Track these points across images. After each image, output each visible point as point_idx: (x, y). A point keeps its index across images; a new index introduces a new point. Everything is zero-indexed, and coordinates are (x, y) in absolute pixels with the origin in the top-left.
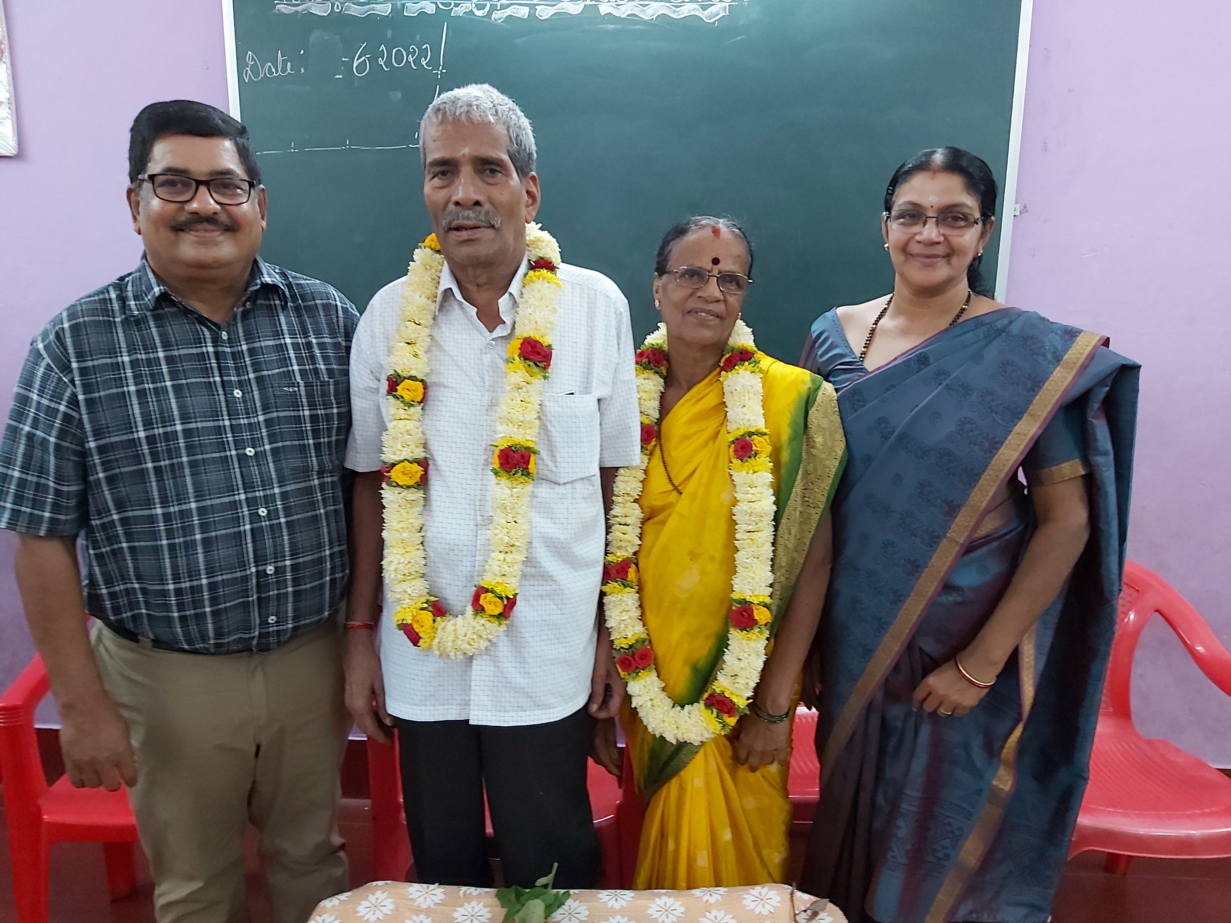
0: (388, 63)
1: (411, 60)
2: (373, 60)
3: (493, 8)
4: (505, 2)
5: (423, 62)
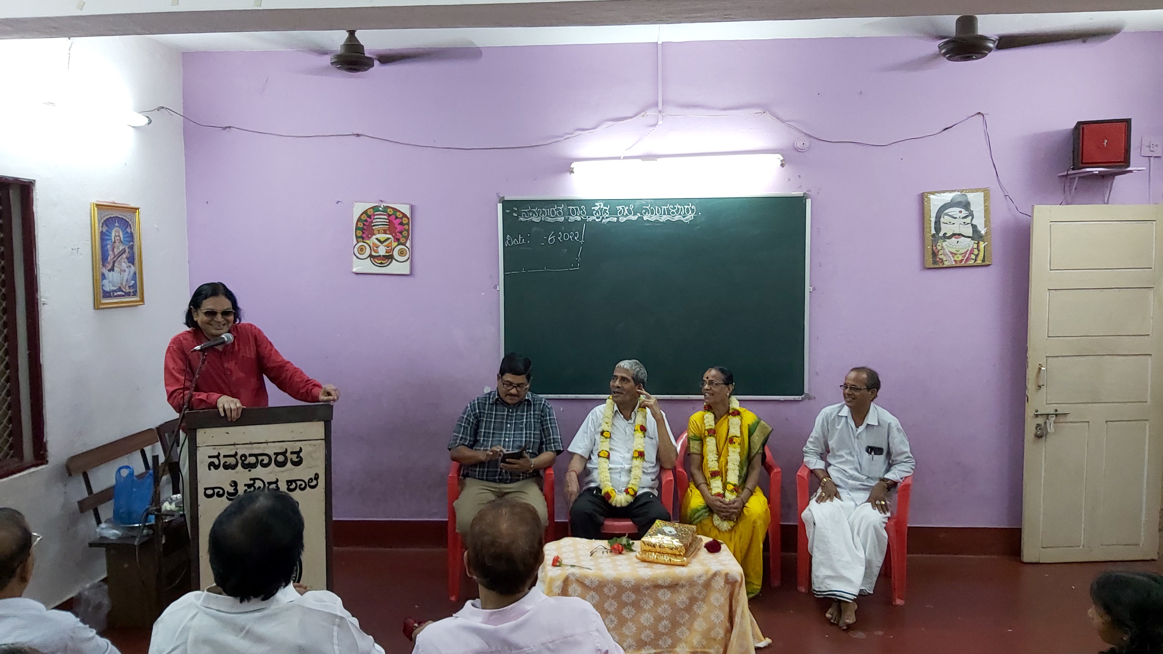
0: (562, 239)
1: (571, 237)
2: (556, 238)
3: (603, 218)
4: (607, 216)
5: (576, 238)
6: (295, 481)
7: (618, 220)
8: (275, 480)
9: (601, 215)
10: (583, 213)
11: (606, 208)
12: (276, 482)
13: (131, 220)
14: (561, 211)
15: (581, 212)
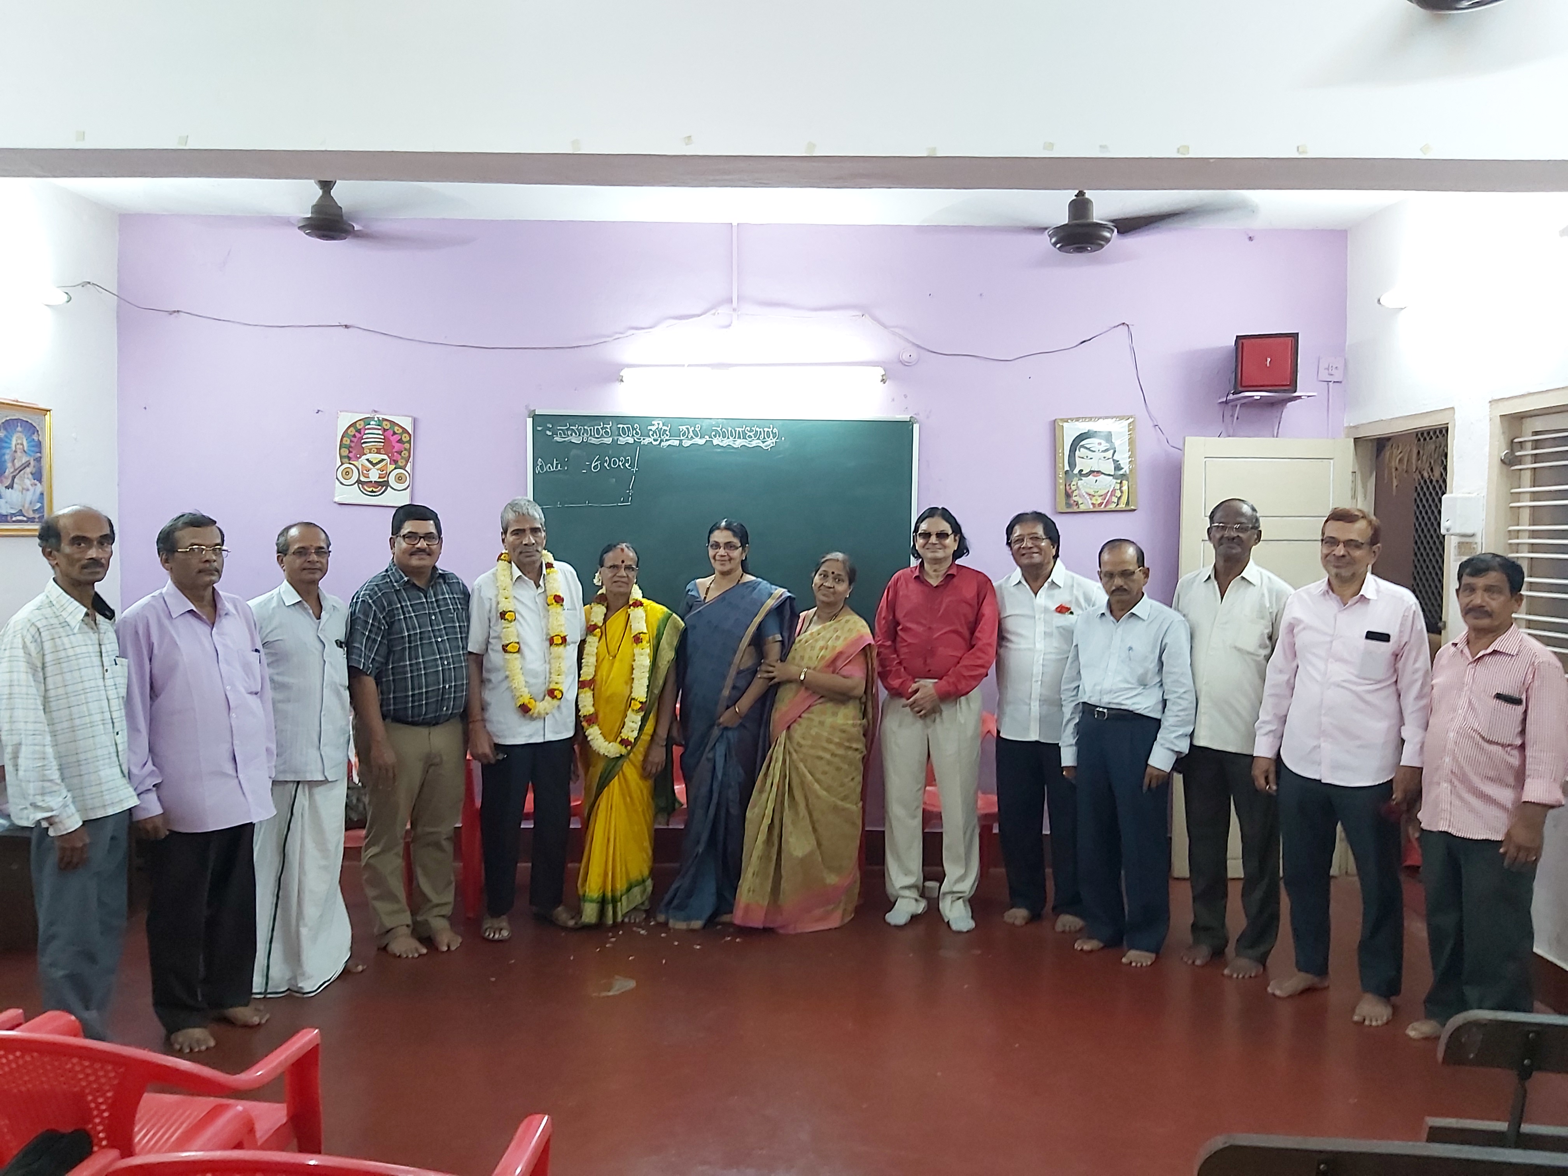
0: (609, 465)
1: (621, 464)
2: (602, 464)
3: (662, 441)
4: (667, 438)
5: (627, 465)
7: (680, 444)
9: (660, 437)
11: (665, 428)
13: (39, 425)
14: (609, 430)
15: (634, 432)
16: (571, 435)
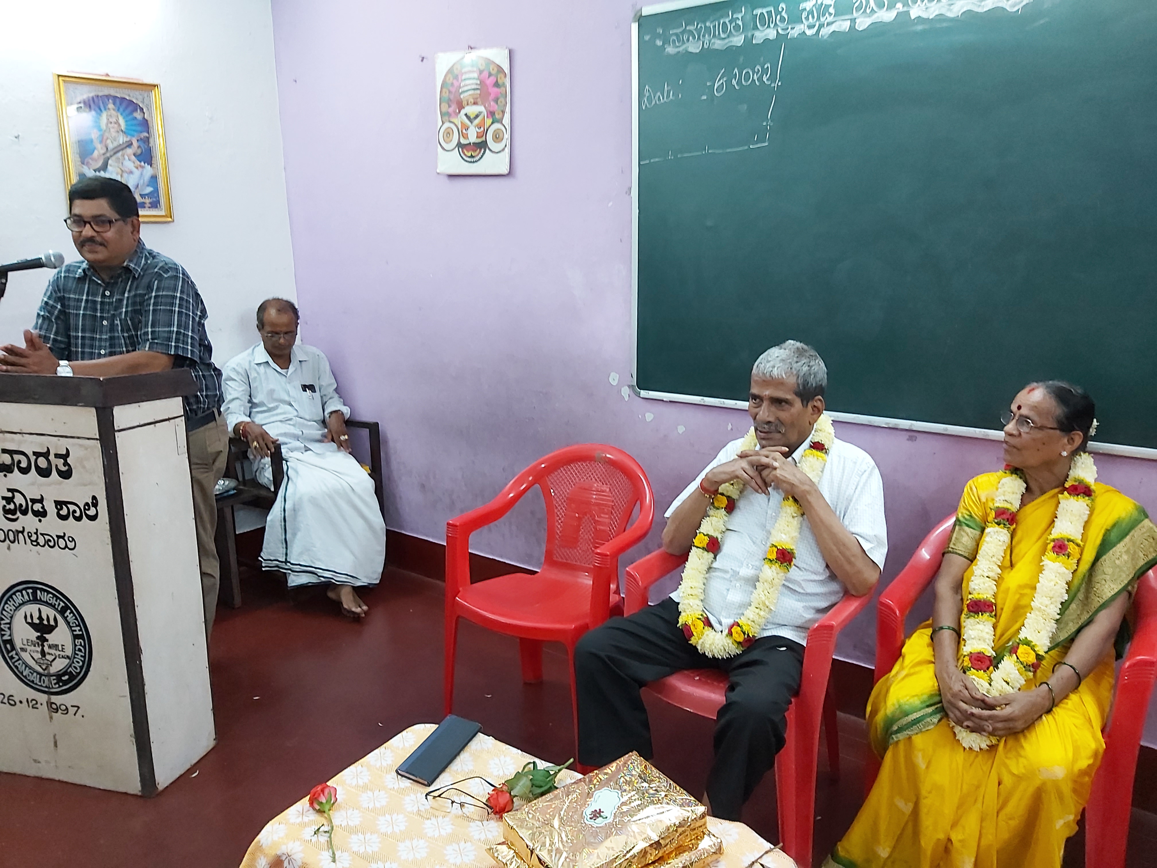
0: (739, 82)
1: (755, 77)
2: (729, 82)
4: (830, 19)
5: (765, 79)
6: (66, 503)
7: (852, 28)
8: (39, 497)
9: (819, 18)
10: (782, 19)
11: (829, 3)
12: (41, 501)
13: (143, 102)
14: (740, 23)
15: (778, 17)
16: (688, 40)
